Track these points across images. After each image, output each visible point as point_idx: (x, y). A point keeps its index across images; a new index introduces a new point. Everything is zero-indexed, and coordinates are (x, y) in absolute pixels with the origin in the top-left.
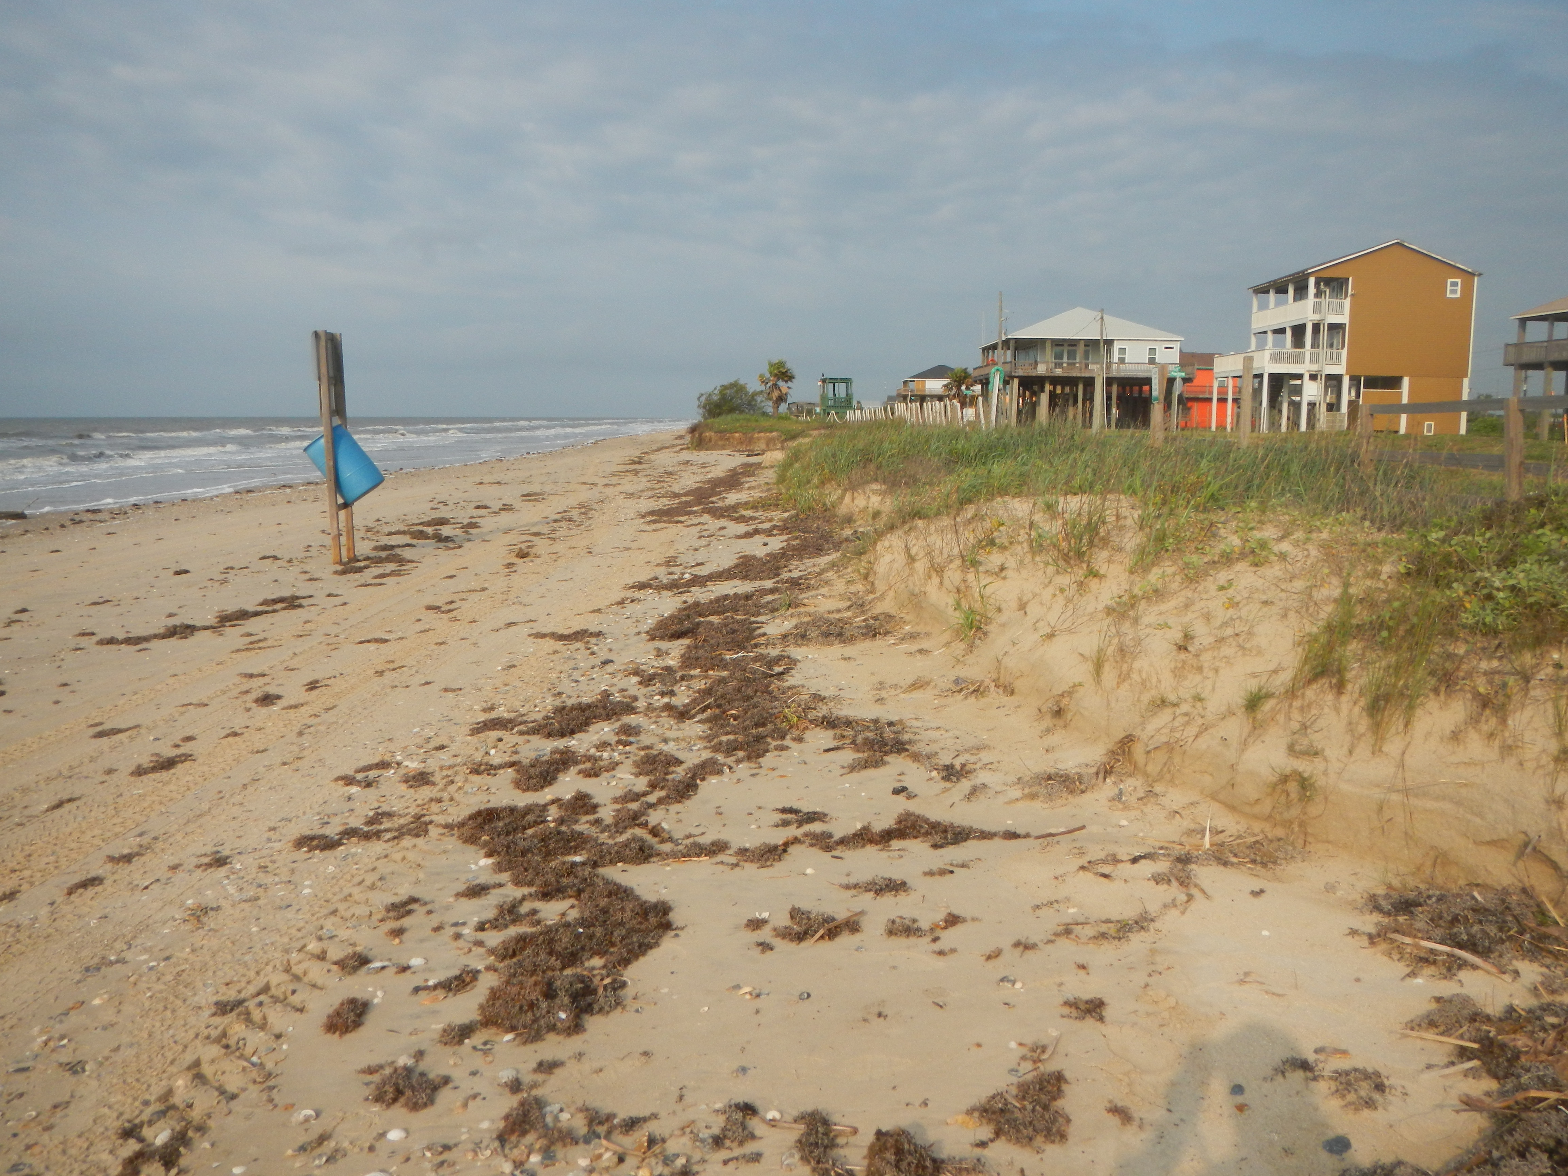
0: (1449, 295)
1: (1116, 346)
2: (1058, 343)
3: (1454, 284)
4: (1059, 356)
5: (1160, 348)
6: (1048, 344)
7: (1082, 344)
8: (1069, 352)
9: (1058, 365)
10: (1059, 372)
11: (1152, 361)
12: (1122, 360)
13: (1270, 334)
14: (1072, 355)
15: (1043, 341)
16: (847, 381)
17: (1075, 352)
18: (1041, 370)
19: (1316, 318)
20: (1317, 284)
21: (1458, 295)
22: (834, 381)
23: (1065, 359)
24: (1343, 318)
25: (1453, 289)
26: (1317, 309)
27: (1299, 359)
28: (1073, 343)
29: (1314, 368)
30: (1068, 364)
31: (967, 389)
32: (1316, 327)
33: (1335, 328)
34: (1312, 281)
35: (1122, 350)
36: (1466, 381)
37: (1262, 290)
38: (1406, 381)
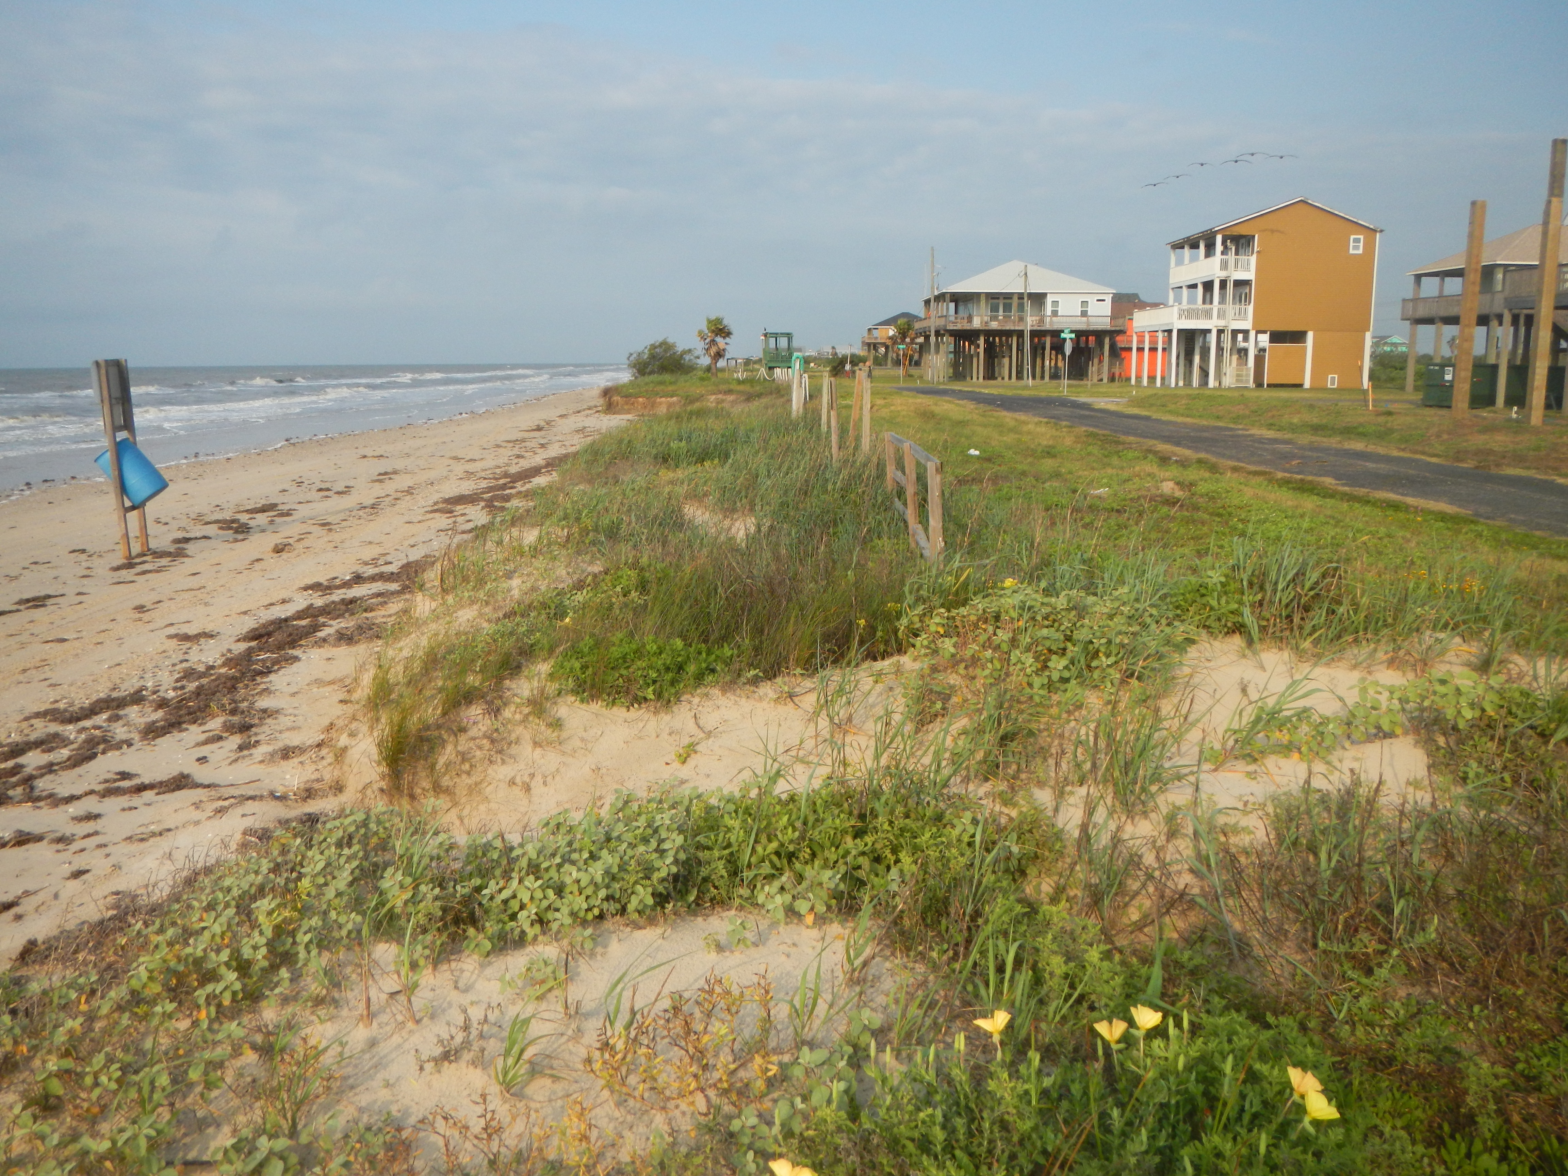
0: (1352, 251)
1: (1049, 299)
2: (992, 297)
3: (1357, 241)
4: (995, 309)
5: (1092, 300)
6: (983, 298)
7: (1015, 298)
8: (1005, 305)
9: (994, 318)
10: (994, 325)
11: (1084, 314)
12: (1055, 313)
13: (1185, 289)
14: (1007, 308)
15: (978, 294)
16: (789, 336)
17: (1010, 305)
18: (977, 323)
19: (1223, 274)
20: (1224, 243)
21: (1360, 251)
22: (776, 336)
23: (1000, 312)
24: (1249, 275)
25: (1356, 246)
26: (1224, 266)
27: (1208, 315)
28: (1008, 296)
29: (1221, 323)
30: (1004, 317)
32: (1223, 284)
33: (1240, 284)
34: (1219, 238)
35: (1055, 303)
36: (1368, 336)
37: (1178, 246)
38: (1310, 335)
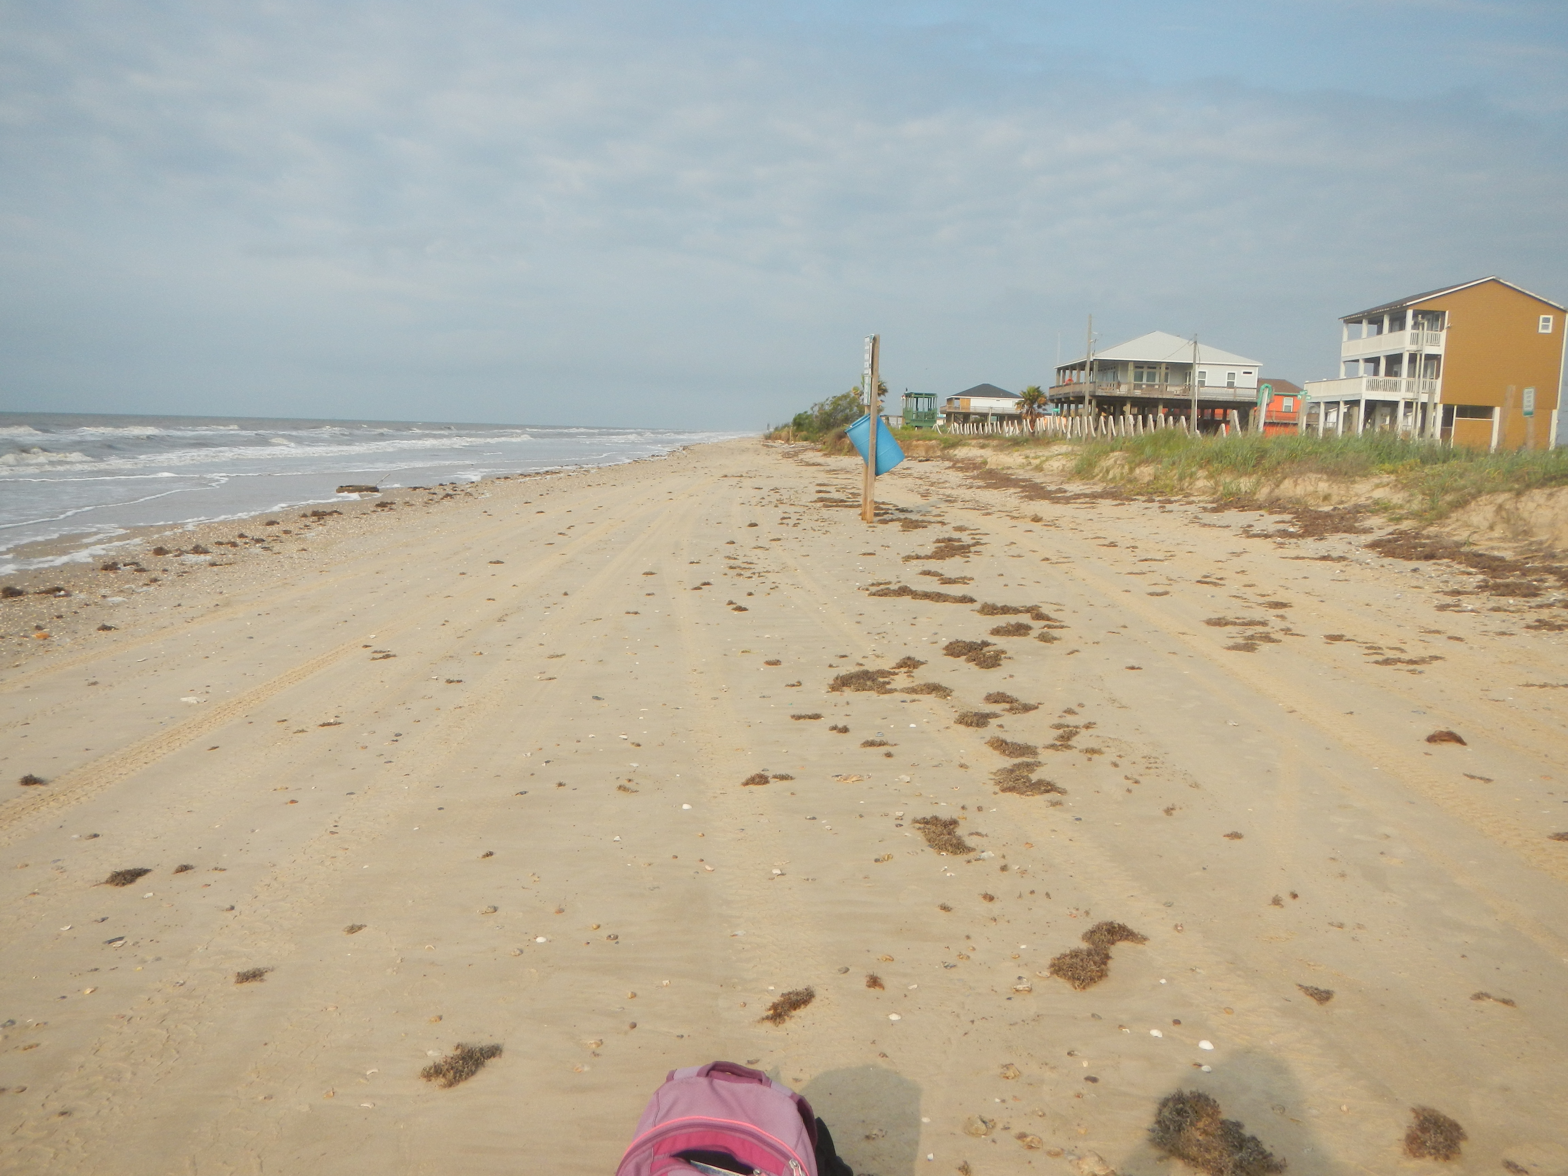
0: (1541, 331)
1: (1197, 369)
2: (1139, 365)
3: (1547, 320)
4: (1139, 377)
5: (1239, 372)
6: (1131, 367)
7: (1163, 367)
8: (1149, 374)
9: (1137, 387)
10: (1138, 393)
11: (1231, 385)
12: (1202, 384)
13: (1361, 363)
14: (1152, 377)
15: (1124, 364)
16: (929, 396)
17: (1154, 375)
18: (1123, 391)
19: (1413, 348)
20: (1415, 316)
21: (1550, 331)
22: (918, 396)
23: (1144, 381)
24: (1439, 349)
25: (1545, 325)
26: (1415, 340)
27: (1395, 387)
28: (1153, 366)
29: (1410, 396)
30: (1148, 385)
31: (1039, 407)
32: (1413, 358)
33: (1430, 358)
34: (1410, 313)
35: (1203, 374)
36: (1555, 413)
37: (1355, 320)
38: (1497, 411)
